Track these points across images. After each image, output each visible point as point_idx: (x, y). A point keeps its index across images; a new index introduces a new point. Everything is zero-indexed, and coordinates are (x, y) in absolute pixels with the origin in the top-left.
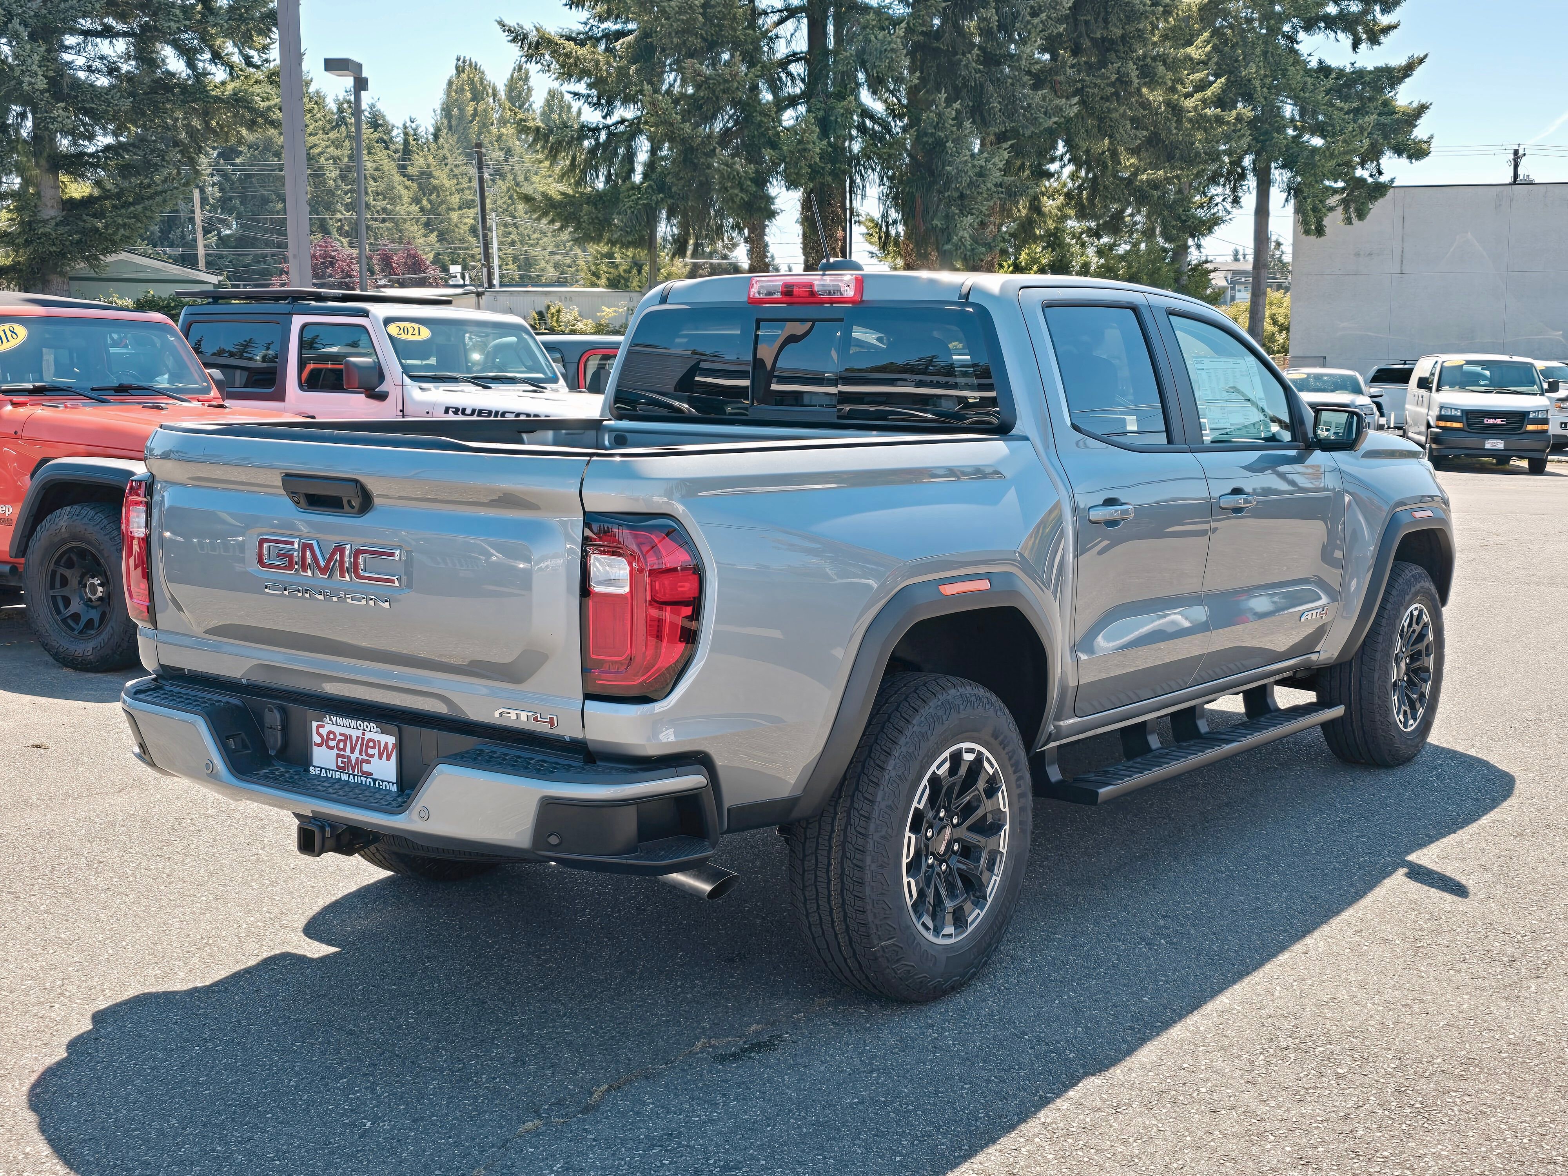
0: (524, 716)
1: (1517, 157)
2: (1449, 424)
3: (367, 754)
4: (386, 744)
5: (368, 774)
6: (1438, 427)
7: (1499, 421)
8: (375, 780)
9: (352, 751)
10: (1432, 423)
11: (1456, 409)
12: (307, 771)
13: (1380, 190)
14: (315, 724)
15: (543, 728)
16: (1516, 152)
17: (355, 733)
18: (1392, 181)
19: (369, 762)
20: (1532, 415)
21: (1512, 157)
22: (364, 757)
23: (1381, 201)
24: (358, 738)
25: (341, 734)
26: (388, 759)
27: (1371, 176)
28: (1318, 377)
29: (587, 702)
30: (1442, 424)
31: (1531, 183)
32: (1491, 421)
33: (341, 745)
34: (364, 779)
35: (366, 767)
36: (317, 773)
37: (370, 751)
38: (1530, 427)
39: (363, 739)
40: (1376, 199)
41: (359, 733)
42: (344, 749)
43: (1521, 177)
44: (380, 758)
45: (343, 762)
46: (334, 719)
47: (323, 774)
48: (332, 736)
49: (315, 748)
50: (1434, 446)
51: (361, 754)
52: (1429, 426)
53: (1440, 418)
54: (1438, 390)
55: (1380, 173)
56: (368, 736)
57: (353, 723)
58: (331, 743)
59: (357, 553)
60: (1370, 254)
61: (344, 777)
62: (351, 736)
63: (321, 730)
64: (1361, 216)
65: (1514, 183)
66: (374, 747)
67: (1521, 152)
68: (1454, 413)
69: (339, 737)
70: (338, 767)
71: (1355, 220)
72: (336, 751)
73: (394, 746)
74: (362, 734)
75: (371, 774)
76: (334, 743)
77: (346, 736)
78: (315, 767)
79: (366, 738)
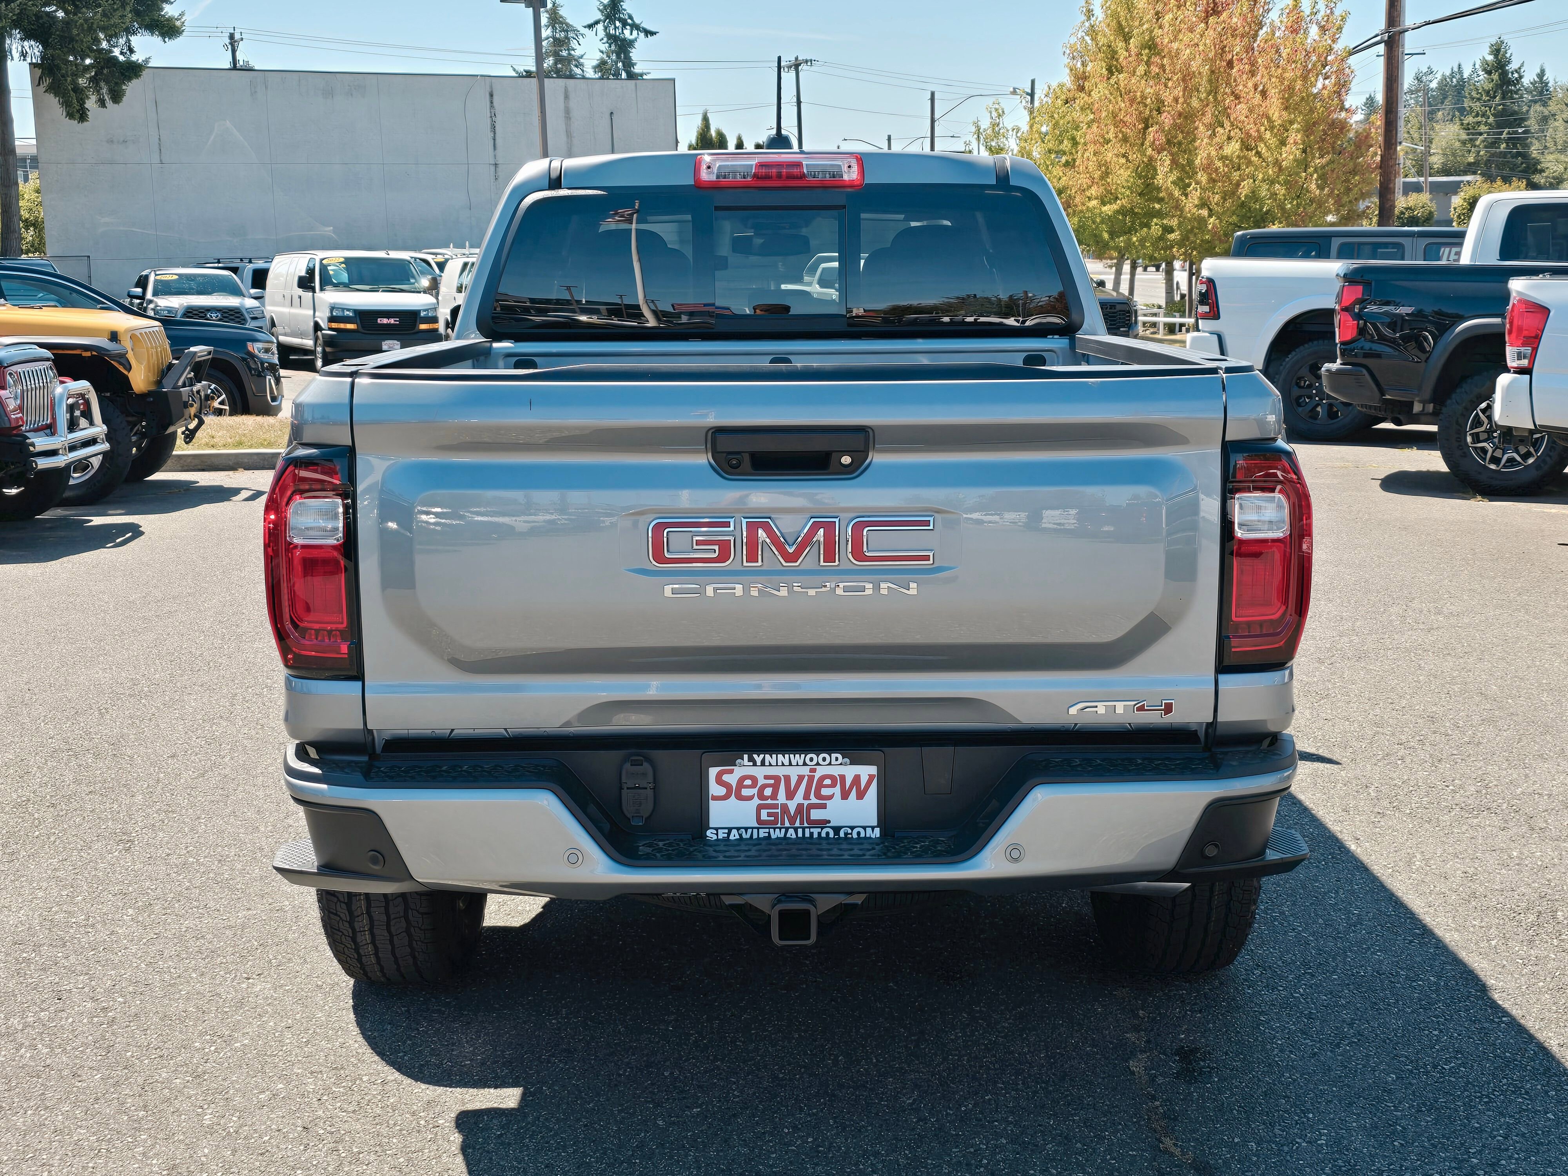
0: (1120, 708)
1: (233, 43)
2: (342, 326)
3: (818, 796)
4: (858, 777)
5: (823, 823)
6: (330, 329)
7: (392, 321)
8: (837, 830)
9: (790, 795)
10: (323, 324)
11: (348, 310)
12: (703, 836)
13: (133, 70)
14: (713, 772)
15: (1153, 718)
16: (232, 36)
17: (794, 773)
18: (147, 61)
19: (824, 806)
20: (422, 314)
21: (227, 41)
22: (814, 800)
23: (135, 82)
24: (801, 778)
25: (766, 777)
26: (861, 795)
27: (122, 53)
28: (190, 277)
29: (1222, 678)
30: (334, 325)
31: (251, 70)
32: (385, 321)
33: (768, 792)
34: (816, 831)
35: (818, 814)
36: (722, 835)
37: (825, 792)
38: (423, 327)
39: (811, 778)
40: (130, 79)
42: (774, 796)
43: (241, 63)
44: (845, 795)
45: (771, 814)
46: (758, 759)
47: (734, 835)
48: (747, 782)
49: (712, 803)
50: (328, 349)
51: (806, 797)
52: (317, 327)
53: (332, 319)
54: (322, 289)
55: (131, 51)
56: (821, 771)
57: (798, 758)
58: (745, 792)
59: (858, 528)
60: (125, 142)
61: (776, 834)
62: (787, 778)
63: (726, 778)
64: (117, 97)
65: (235, 68)
66: (833, 785)
67: (237, 36)
68: (347, 313)
69: (761, 781)
70: (759, 820)
71: (109, 103)
72: (756, 801)
73: (871, 778)
74: (813, 771)
75: (829, 822)
76: (755, 791)
77: (777, 779)
78: (717, 829)
79: (817, 775)
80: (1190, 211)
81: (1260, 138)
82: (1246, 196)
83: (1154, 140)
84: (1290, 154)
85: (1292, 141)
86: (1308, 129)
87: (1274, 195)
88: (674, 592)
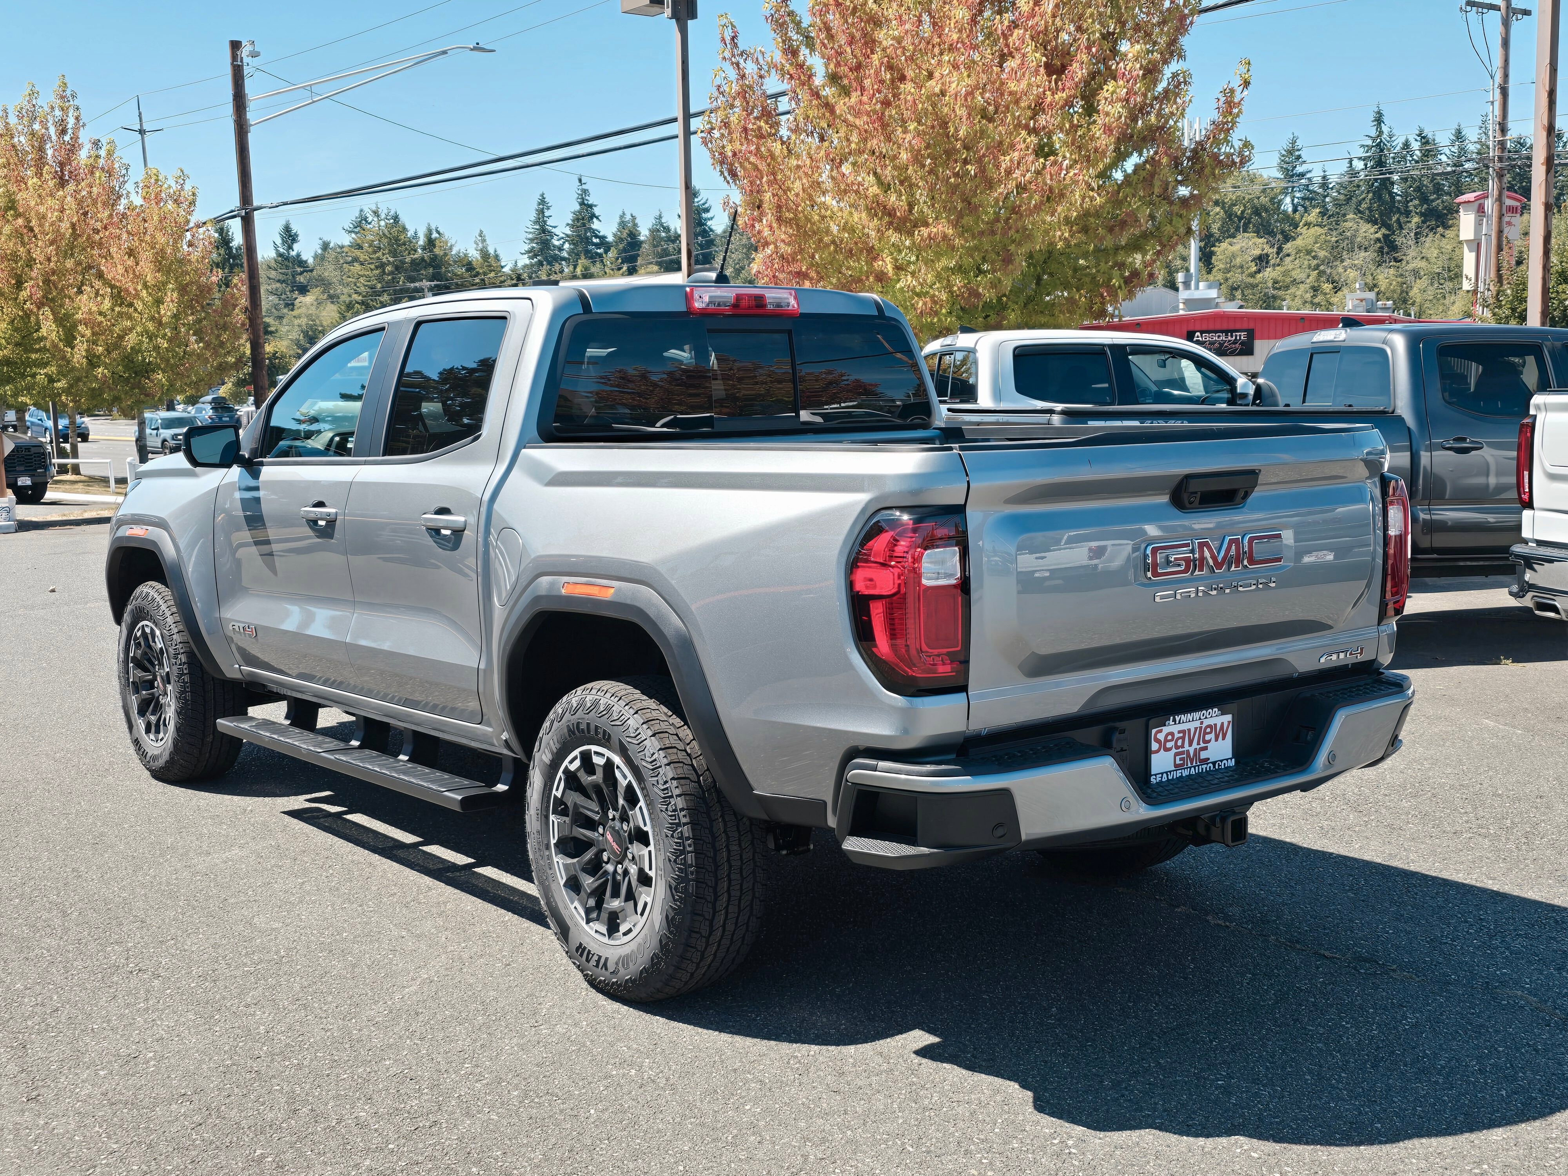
3: (1204, 742)
4: (1222, 724)
5: (1205, 761)
8: (1214, 763)
9: (1190, 745)
12: (1150, 780)
14: (1154, 731)
17: (1192, 726)
19: (1205, 748)
22: (1202, 745)
24: (1196, 729)
25: (1179, 732)
26: (1223, 739)
33: (1180, 743)
34: (1204, 767)
35: (1204, 755)
36: (1158, 779)
37: (1207, 737)
39: (1201, 728)
41: (1197, 724)
42: (1182, 746)
45: (1181, 759)
46: (1177, 719)
47: (1165, 779)
48: (1170, 737)
49: (1153, 756)
51: (1198, 744)
56: (1205, 723)
57: (1195, 715)
58: (1169, 745)
59: (1251, 540)
61: (1186, 773)
62: (1188, 730)
63: (1160, 735)
66: (1211, 732)
69: (1177, 735)
70: (1176, 764)
72: (1174, 751)
73: (1229, 722)
74: (1202, 723)
75: (1209, 759)
76: (1173, 743)
77: (1183, 732)
78: (1155, 775)
79: (1204, 726)
80: (78, 362)
81: (137, 296)
82: (132, 348)
83: (31, 294)
84: (168, 310)
85: (169, 300)
86: (183, 289)
87: (157, 348)
88: (1162, 597)
